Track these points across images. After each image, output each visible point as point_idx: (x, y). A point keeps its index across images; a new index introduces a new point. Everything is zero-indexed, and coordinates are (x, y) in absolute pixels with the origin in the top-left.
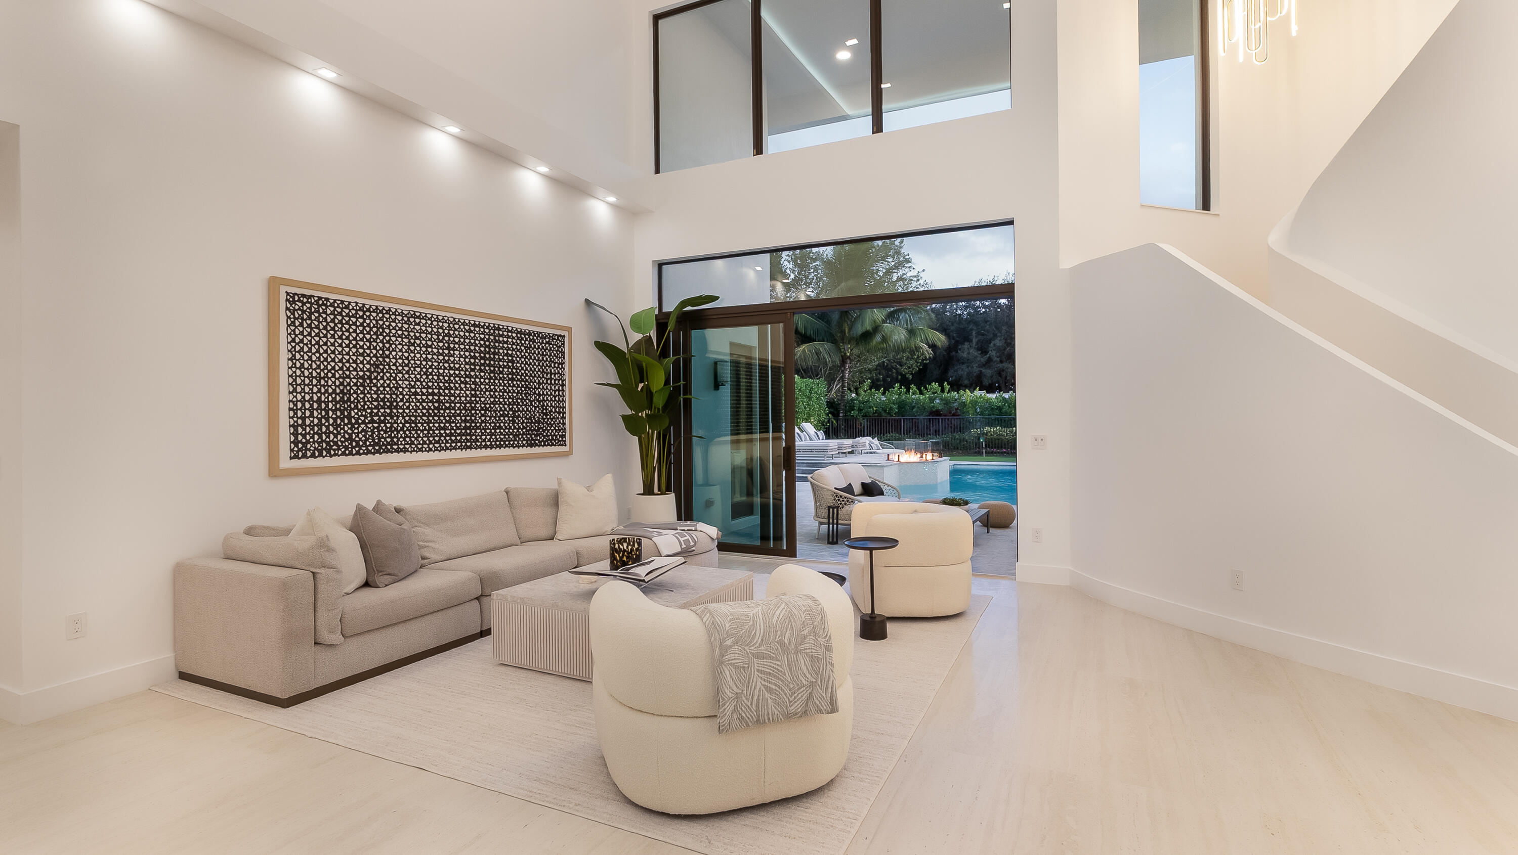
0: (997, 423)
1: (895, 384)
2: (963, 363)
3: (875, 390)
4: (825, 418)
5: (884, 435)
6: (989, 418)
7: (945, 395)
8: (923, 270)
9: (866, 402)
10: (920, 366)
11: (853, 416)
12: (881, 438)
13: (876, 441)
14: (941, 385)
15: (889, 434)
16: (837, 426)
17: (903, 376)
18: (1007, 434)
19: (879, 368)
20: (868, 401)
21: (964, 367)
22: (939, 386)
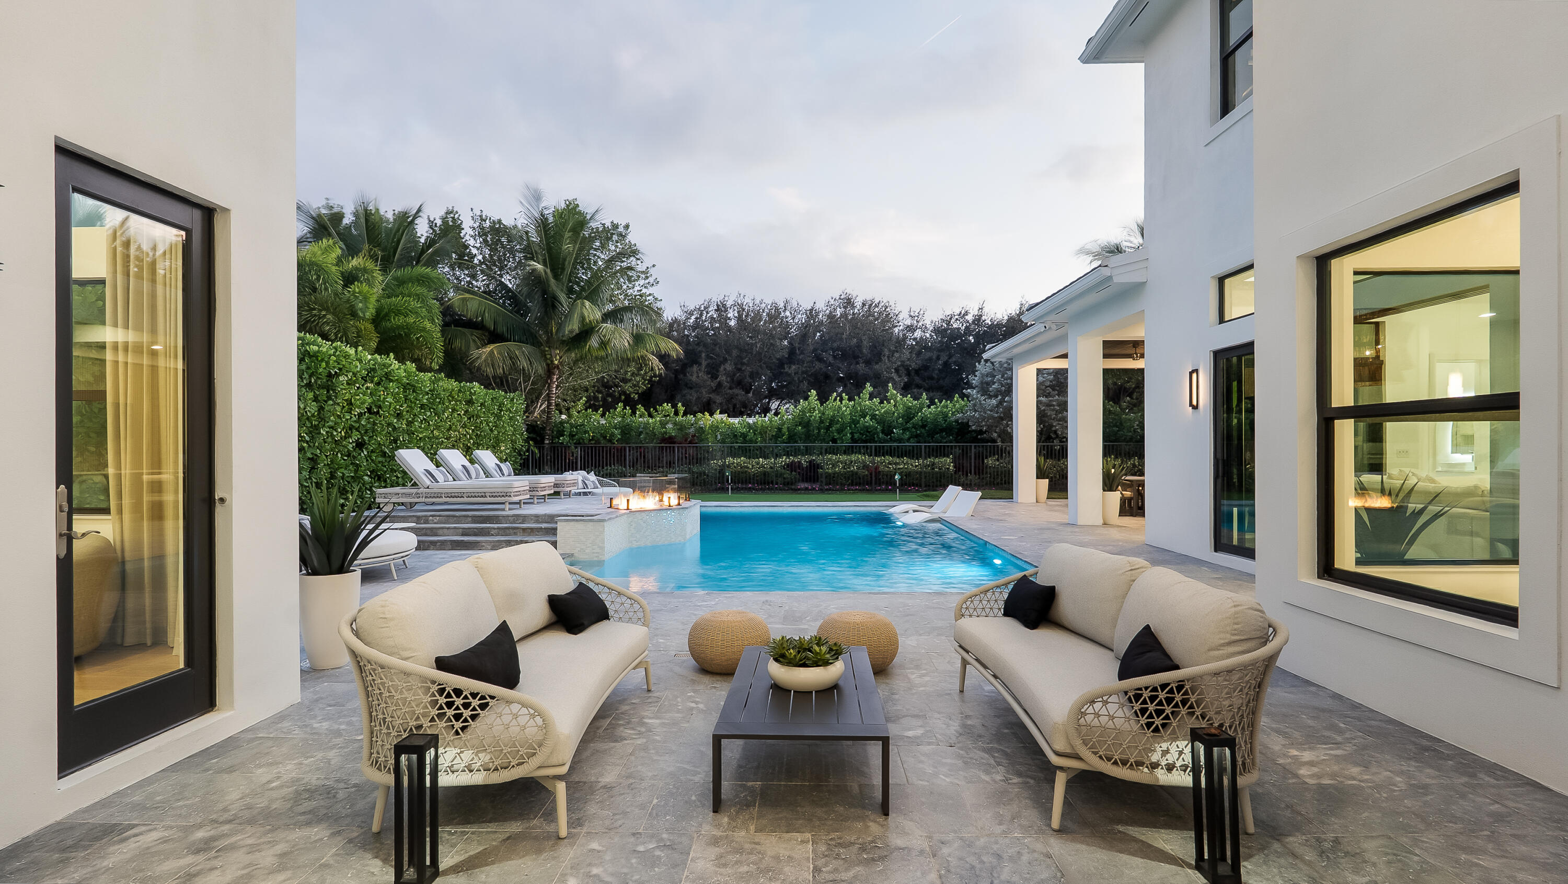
0: (741, 453)
1: (618, 404)
2: (691, 388)
3: (592, 411)
4: (522, 446)
5: (603, 468)
6: (731, 447)
7: (680, 418)
8: (654, 266)
9: (580, 426)
10: (648, 384)
11: (562, 443)
12: (599, 472)
13: (592, 477)
14: (674, 406)
15: (611, 466)
16: (540, 458)
17: (628, 396)
18: (753, 466)
19: (597, 384)
20: (583, 425)
21: (693, 392)
22: (672, 408)
